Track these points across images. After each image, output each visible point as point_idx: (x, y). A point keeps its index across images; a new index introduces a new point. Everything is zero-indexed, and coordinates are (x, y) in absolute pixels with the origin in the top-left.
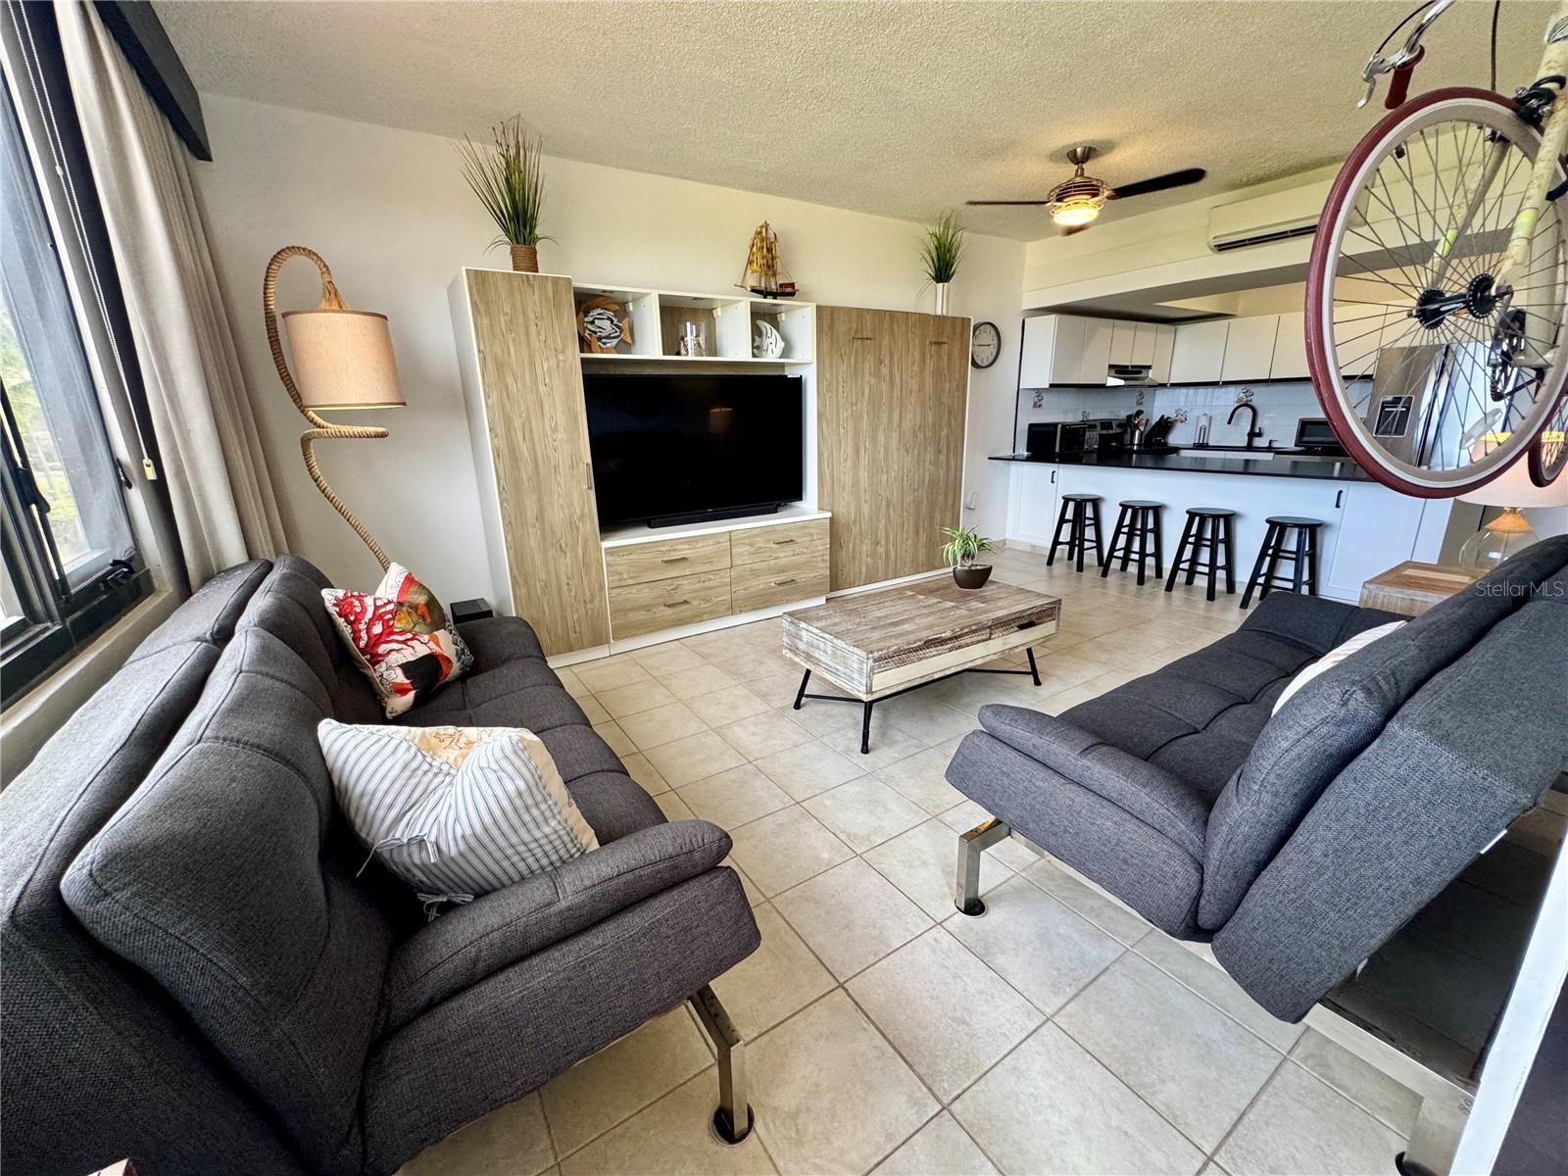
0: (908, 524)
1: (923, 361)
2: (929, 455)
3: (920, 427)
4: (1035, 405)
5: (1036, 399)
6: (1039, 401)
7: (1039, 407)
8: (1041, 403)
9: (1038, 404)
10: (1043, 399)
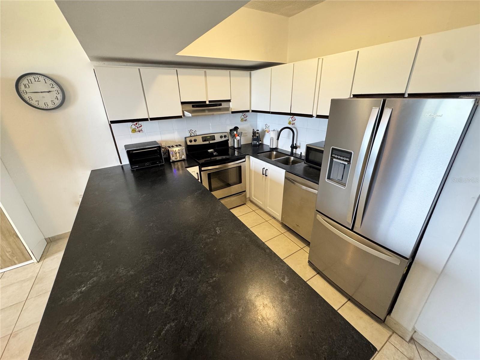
4: (134, 131)
5: (134, 127)
6: (138, 128)
7: (140, 132)
8: (140, 129)
9: (137, 130)
10: (141, 126)
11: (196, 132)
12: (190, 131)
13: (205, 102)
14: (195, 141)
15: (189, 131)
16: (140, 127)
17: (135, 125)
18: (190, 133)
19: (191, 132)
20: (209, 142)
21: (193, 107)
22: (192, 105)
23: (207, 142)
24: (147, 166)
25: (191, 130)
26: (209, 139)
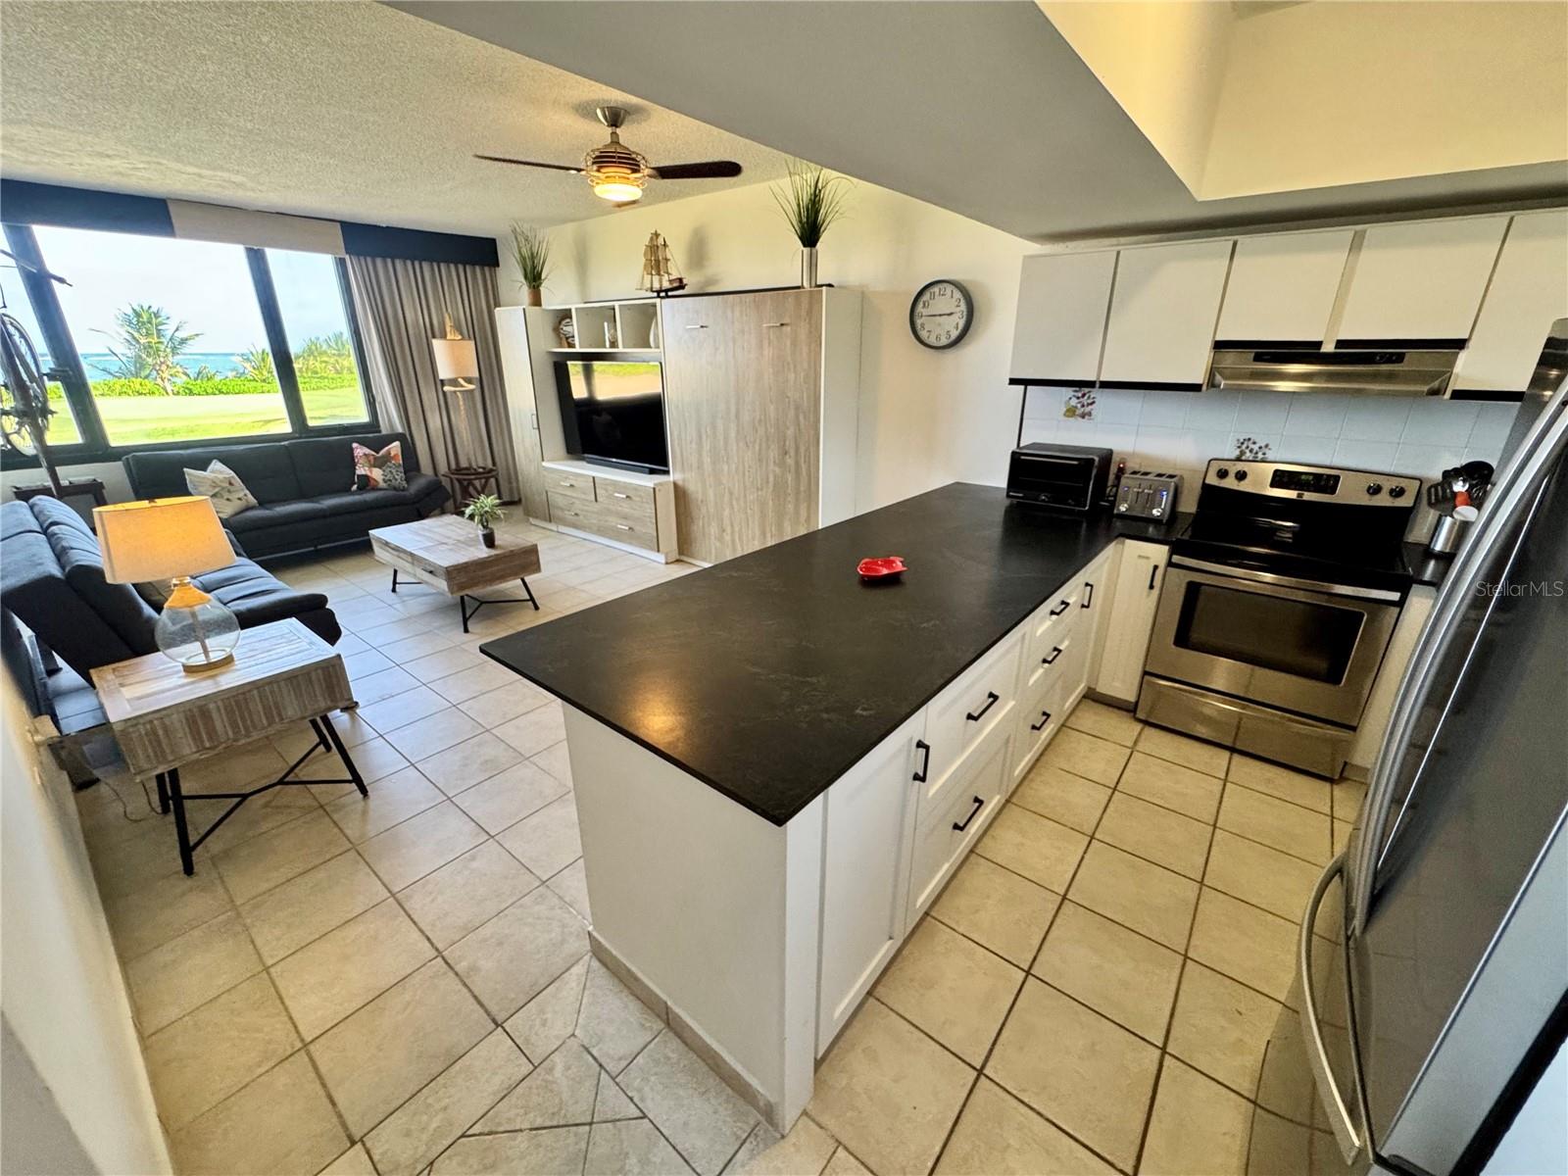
0: (753, 522)
1: (761, 347)
2: (773, 453)
3: (760, 421)
4: (1071, 412)
5: (1074, 402)
6: (1083, 406)
7: (1083, 417)
8: (1088, 409)
9: (1080, 411)
10: (1093, 403)
11: (1264, 450)
12: (1242, 443)
13: (1319, 344)
14: (1241, 476)
15: (1238, 440)
16: (1089, 404)
17: (1078, 398)
18: (1239, 450)
19: (1244, 447)
20: (1299, 495)
21: (1258, 358)
22: (1256, 353)
23: (1291, 494)
24: (1043, 501)
25: (1249, 439)
26: (1308, 481)
